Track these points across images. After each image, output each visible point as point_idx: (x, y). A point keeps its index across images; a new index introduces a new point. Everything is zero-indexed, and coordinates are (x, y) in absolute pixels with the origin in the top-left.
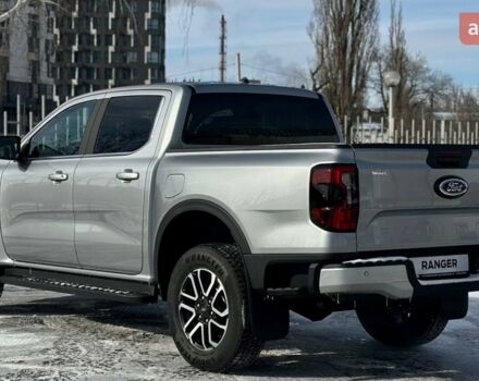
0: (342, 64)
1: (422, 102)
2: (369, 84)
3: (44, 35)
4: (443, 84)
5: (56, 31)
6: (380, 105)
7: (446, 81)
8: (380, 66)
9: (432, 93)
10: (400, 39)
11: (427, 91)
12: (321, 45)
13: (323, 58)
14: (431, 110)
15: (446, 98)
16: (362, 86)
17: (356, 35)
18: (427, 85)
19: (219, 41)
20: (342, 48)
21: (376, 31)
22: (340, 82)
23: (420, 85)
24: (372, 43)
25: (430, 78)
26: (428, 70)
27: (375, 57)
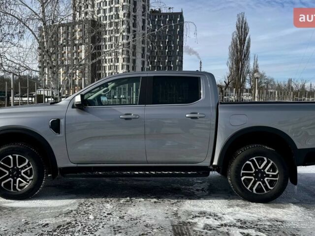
0: (238, 74)
1: (264, 86)
2: (246, 81)
3: (146, 66)
4: (271, 81)
5: (150, 66)
6: (250, 87)
7: (272, 80)
8: (250, 75)
9: (267, 83)
10: (257, 67)
11: (265, 83)
12: (231, 69)
13: (231, 72)
14: (267, 89)
15: (272, 85)
16: (244, 81)
17: (242, 65)
18: (265, 81)
19: (200, 64)
20: (238, 69)
21: (249, 64)
22: (237, 80)
23: (263, 81)
24: (248, 67)
25: (266, 79)
26: (266, 76)
27: (248, 72)
